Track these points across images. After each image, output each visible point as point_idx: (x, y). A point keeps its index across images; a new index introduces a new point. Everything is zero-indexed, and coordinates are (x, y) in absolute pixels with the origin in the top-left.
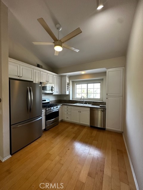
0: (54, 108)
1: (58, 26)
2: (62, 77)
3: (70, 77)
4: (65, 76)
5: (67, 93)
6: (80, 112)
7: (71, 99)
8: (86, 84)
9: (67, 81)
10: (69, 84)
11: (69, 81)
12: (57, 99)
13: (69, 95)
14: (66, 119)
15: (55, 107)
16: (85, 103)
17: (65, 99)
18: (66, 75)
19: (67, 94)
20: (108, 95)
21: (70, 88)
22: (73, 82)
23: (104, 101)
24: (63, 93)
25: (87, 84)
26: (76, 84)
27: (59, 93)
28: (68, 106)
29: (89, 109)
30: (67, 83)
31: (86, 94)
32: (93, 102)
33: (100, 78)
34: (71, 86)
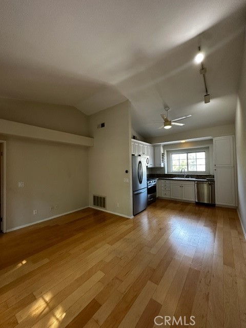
1: (167, 109)
2: (154, 147)
3: (164, 146)
4: (160, 145)
5: (162, 166)
6: (182, 187)
7: (166, 173)
9: (162, 151)
10: (163, 155)
11: (164, 151)
13: (164, 168)
14: (163, 196)
16: (186, 177)
17: (158, 172)
20: (217, 166)
21: (165, 159)
22: (167, 151)
23: (211, 174)
24: (157, 166)
25: (187, 153)
26: (172, 154)
28: (166, 181)
29: (193, 182)
30: (161, 154)
31: (186, 166)
33: (205, 146)
34: (165, 157)
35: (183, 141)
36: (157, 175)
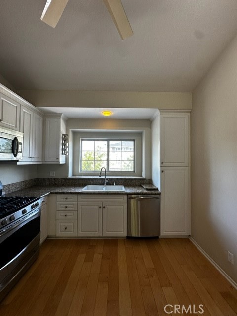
0: (24, 212)
2: (46, 117)
4: (58, 115)
5: (62, 161)
6: (104, 208)
7: (70, 176)
8: (106, 142)
9: (63, 130)
10: (65, 139)
11: (67, 130)
12: (27, 179)
13: (65, 166)
14: (61, 233)
15: (28, 208)
16: (108, 184)
17: (54, 175)
18: (60, 114)
19: (61, 163)
20: (165, 164)
21: (68, 147)
22: (74, 133)
24: (50, 161)
25: (108, 140)
26: (82, 140)
27: (35, 160)
28: (68, 196)
29: (126, 197)
30: (61, 135)
32: (126, 180)
34: (70, 144)
35: (106, 112)
36: (50, 180)
